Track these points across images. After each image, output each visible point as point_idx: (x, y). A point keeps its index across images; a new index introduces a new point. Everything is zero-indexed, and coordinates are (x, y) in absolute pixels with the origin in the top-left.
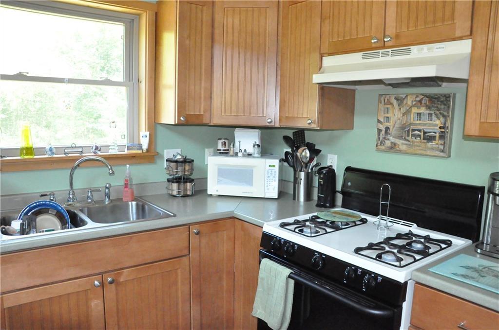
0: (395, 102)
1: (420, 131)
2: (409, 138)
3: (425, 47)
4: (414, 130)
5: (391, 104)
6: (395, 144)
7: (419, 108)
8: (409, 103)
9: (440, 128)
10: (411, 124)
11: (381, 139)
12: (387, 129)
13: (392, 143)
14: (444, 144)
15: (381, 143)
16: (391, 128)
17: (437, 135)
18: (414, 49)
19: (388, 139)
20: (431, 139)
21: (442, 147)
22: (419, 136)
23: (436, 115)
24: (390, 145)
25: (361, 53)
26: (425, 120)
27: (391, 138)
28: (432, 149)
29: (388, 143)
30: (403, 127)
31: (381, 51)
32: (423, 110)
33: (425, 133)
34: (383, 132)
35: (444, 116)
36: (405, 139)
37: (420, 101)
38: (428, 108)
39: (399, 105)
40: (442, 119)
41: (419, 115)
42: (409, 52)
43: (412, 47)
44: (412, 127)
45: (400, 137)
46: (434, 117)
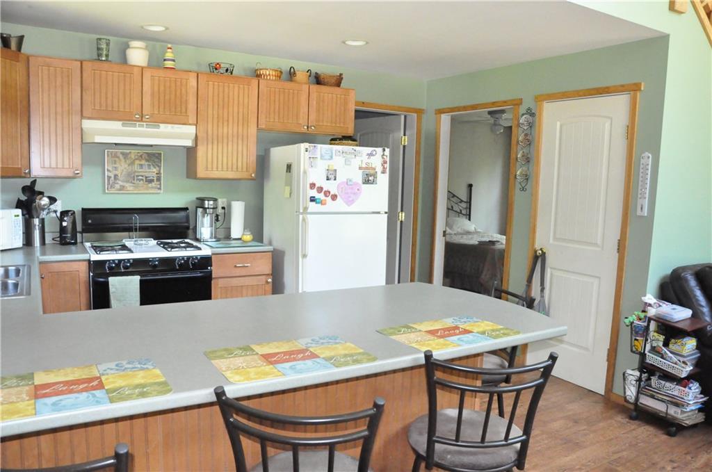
0: (121, 156)
1: (142, 176)
2: (135, 182)
3: (170, 126)
4: (138, 176)
5: (118, 157)
6: (124, 187)
7: (140, 160)
8: (133, 157)
9: (157, 174)
10: (135, 172)
11: (111, 182)
12: (116, 176)
13: (121, 186)
14: (160, 184)
15: (111, 187)
16: (119, 175)
17: (155, 179)
18: (162, 126)
19: (117, 183)
20: (151, 181)
21: (159, 186)
22: (143, 180)
23: (153, 166)
24: (119, 187)
25: (121, 122)
26: (146, 169)
27: (120, 182)
28: (152, 188)
29: (117, 186)
30: (129, 174)
31: (138, 123)
32: (143, 162)
33: (146, 177)
34: (113, 178)
35: (158, 166)
36: (131, 182)
37: (141, 156)
38: (147, 160)
39: (125, 158)
40: (157, 168)
41: (141, 166)
42: (158, 127)
43: (161, 125)
44: (136, 174)
45: (127, 182)
46: (152, 167)
